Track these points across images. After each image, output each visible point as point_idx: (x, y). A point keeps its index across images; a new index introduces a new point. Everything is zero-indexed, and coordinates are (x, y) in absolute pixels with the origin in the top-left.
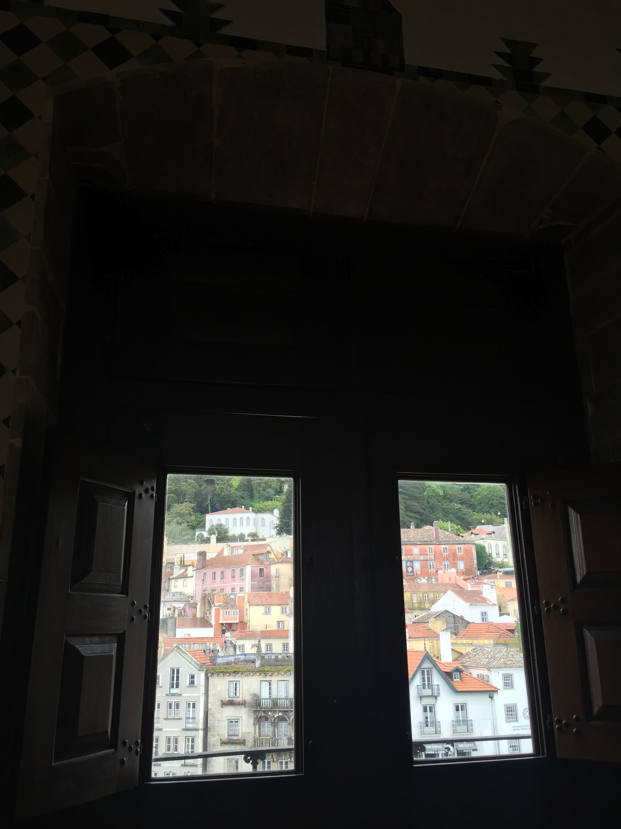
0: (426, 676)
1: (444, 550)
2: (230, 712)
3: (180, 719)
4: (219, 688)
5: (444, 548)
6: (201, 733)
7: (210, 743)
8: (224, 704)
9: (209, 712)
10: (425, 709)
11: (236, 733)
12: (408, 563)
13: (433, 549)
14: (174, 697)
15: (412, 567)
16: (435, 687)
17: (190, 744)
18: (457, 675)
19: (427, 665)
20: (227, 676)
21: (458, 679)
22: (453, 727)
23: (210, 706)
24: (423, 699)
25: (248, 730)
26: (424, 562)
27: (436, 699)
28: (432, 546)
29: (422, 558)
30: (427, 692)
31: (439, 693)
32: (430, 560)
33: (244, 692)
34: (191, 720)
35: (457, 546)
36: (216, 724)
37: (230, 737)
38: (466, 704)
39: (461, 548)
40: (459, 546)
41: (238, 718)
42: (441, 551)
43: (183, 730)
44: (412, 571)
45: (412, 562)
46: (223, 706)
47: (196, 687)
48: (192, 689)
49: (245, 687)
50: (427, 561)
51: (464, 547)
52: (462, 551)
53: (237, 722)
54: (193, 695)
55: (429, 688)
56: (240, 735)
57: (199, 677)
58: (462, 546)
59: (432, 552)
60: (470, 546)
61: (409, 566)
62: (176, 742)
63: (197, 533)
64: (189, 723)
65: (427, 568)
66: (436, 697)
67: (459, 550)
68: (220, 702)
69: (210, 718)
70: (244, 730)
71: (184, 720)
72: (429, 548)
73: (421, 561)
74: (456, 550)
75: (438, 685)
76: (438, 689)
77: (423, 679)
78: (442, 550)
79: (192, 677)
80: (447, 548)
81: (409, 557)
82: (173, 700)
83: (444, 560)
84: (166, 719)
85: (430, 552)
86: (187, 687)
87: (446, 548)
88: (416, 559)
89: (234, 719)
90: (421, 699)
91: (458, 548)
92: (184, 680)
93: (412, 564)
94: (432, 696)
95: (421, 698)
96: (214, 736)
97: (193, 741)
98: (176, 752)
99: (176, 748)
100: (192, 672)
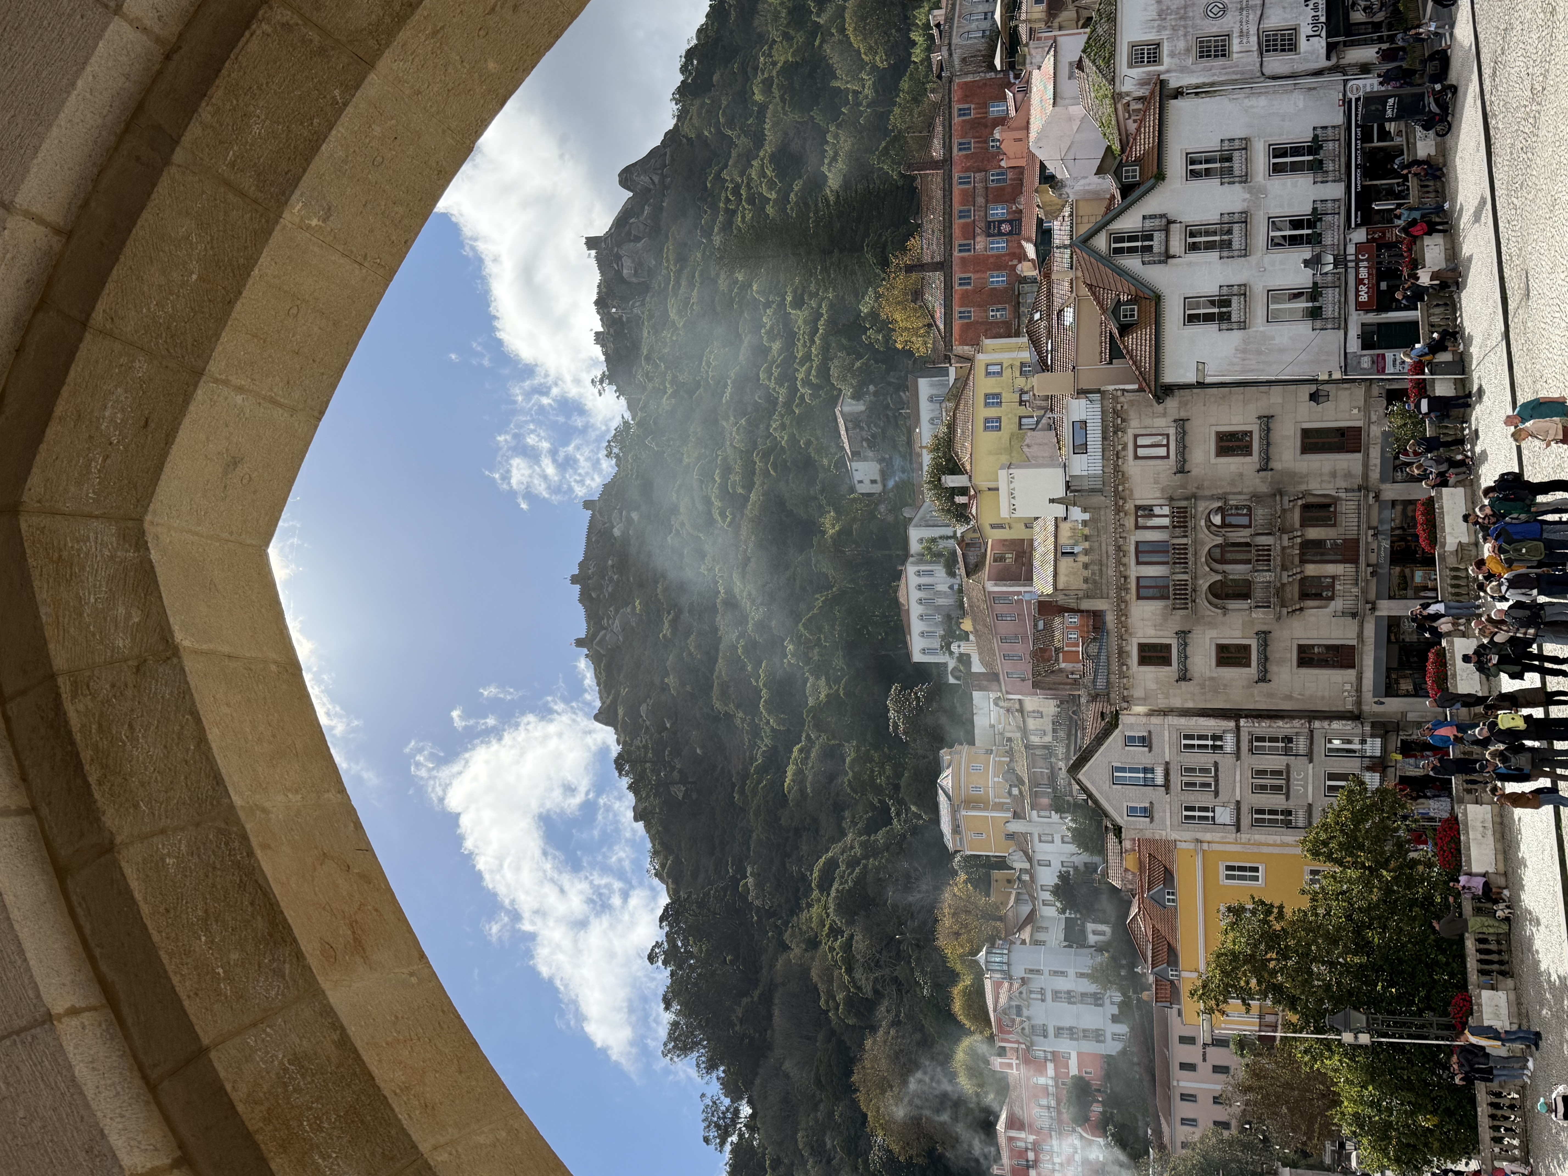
0: (1126, 245)
1: (965, 149)
2: (1200, 664)
3: (1216, 764)
4: (1153, 686)
5: (960, 149)
6: (1245, 723)
8: (1184, 677)
10: (1194, 247)
12: (991, 231)
13: (962, 175)
14: (1172, 778)
15: (1001, 222)
16: (1148, 224)
17: (1267, 744)
18: (1127, 171)
19: (1101, 242)
20: (1128, 669)
21: (1135, 171)
22: (1234, 183)
23: (1190, 705)
24: (1172, 252)
25: (1239, 625)
26: (991, 196)
27: (1174, 222)
28: (956, 176)
29: (980, 201)
30: (1157, 243)
31: (1162, 216)
32: (986, 180)
33: (1161, 633)
34: (1219, 743)
35: (956, 120)
36: (1226, 690)
38: (1187, 154)
39: (960, 110)
40: (955, 113)
41: (1214, 647)
42: (966, 156)
43: (1238, 758)
44: (1010, 222)
45: (990, 222)
46: (1188, 676)
47: (1150, 732)
48: (1154, 741)
49: (1151, 632)
50: (987, 188)
51: (959, 101)
52: (966, 106)
53: (1223, 647)
54: (1167, 738)
55: (1150, 238)
56: (1248, 641)
57: (1131, 726)
58: (956, 107)
59: (969, 177)
60: (955, 87)
61: (999, 229)
62: (1264, 772)
63: (952, 680)
64: (1224, 746)
65: (1002, 189)
66: (1170, 222)
67: (964, 115)
68: (1183, 683)
69: (1212, 706)
70: (1237, 632)
71: (1217, 757)
72: (960, 183)
73: (987, 202)
74: (964, 121)
75: (1144, 217)
76: (1153, 217)
77: (1131, 250)
78: (964, 153)
79: (1130, 741)
80: (960, 141)
81: (978, 231)
82: (1177, 777)
83: (987, 149)
84: (1216, 794)
85: (969, 183)
86: (1150, 751)
87: (960, 144)
88: (982, 214)
89: (1217, 655)
90: (1174, 257)
91: (960, 115)
92: (1138, 756)
93: (994, 222)
94: (1167, 230)
95: (1167, 256)
96: (1251, 695)
97: (1260, 739)
98: (1285, 773)
99: (1276, 773)
100: (1120, 742)
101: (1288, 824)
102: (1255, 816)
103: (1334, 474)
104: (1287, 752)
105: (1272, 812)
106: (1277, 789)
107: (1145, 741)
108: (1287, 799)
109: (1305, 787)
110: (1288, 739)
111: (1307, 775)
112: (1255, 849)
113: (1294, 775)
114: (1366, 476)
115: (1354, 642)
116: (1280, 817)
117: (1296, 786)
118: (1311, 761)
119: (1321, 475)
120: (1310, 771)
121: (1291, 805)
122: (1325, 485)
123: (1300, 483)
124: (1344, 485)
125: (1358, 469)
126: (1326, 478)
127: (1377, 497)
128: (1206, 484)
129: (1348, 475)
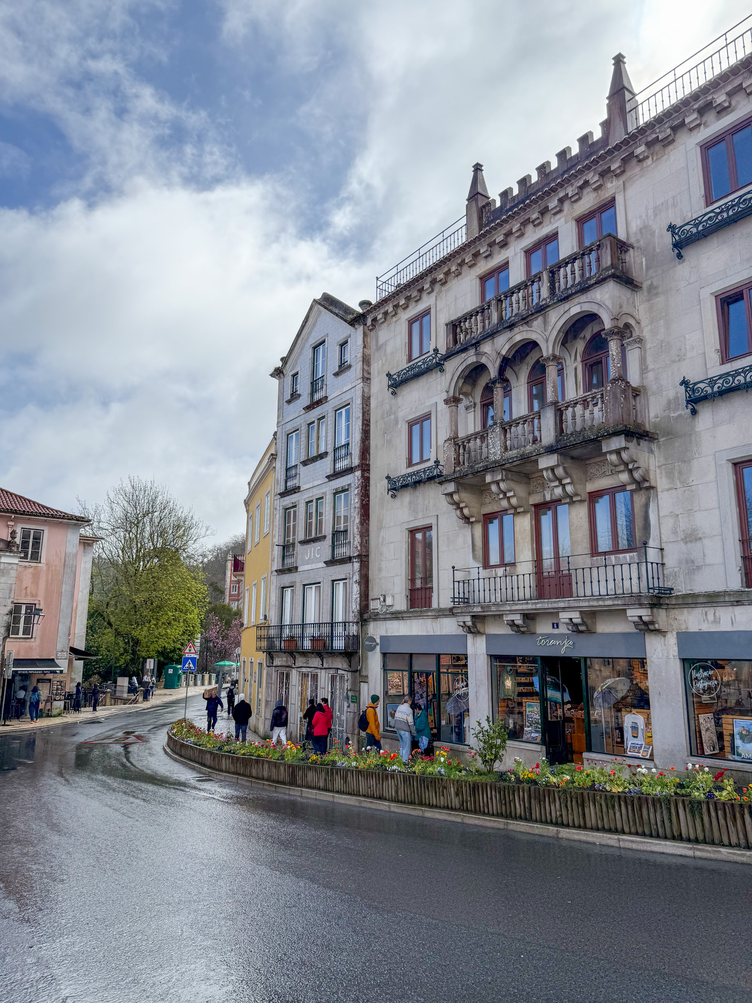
2: (412, 399)
3: (324, 454)
4: (388, 348)
6: (358, 476)
7: (374, 496)
8: (397, 384)
9: (372, 416)
14: (316, 410)
17: (341, 509)
23: (372, 405)
34: (342, 452)
36: (386, 444)
41: (426, 410)
43: (330, 478)
46: (396, 389)
47: (350, 367)
48: (342, 375)
64: (340, 458)
68: (391, 384)
69: (373, 432)
79: (343, 347)
84: (304, 462)
86: (336, 374)
89: (420, 418)
92: (332, 363)
98: (321, 535)
99: (320, 526)
100: (343, 337)
101: (288, 546)
102: (292, 511)
103: (692, 537)
105: (295, 529)
106: (310, 528)
107: (343, 366)
108: (302, 543)
109: (309, 561)
110: (347, 532)
111: (317, 561)
112: (272, 518)
113: (317, 546)
114: (691, 601)
115: (435, 605)
116: (291, 539)
117: (310, 551)
118: (327, 563)
119: (690, 512)
120: (321, 565)
121: (298, 547)
122: (667, 525)
123: (670, 475)
124: (671, 561)
125: (704, 583)
126: (683, 524)
127: (647, 627)
128: (660, 300)
129: (692, 567)
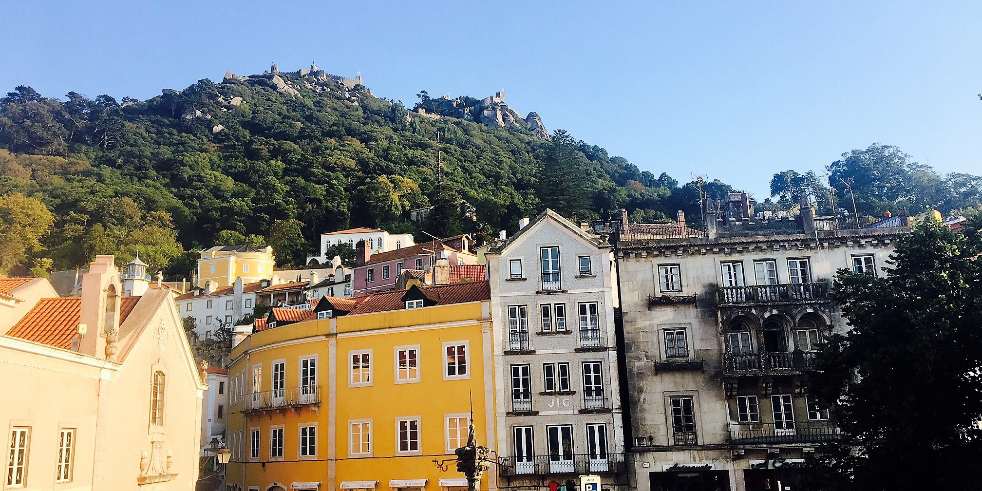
2: (666, 316)
3: (568, 332)
4: (640, 276)
6: (613, 355)
7: (631, 370)
9: (625, 318)
11: (681, 352)
14: (552, 296)
17: (593, 375)
20: (656, 256)
25: (705, 346)
33: (690, 283)
34: (589, 334)
36: (641, 338)
37: (671, 360)
41: (683, 326)
46: (652, 308)
48: (586, 280)
49: (692, 274)
53: (682, 333)
54: (590, 290)
56: (691, 354)
62: (565, 374)
64: (587, 338)
68: (646, 302)
69: (627, 328)
70: (698, 346)
71: (576, 334)
82: (553, 301)
89: (674, 329)
92: (570, 267)
96: (639, 359)
97: (597, 369)
98: (566, 389)
99: (565, 383)
100: (583, 252)
101: (516, 394)
102: (520, 368)
104: (588, 391)
105: (525, 382)
106: (550, 384)
107: (585, 273)
108: (541, 394)
109: (555, 408)
110: (599, 391)
111: (566, 409)
112: (487, 369)
113: (566, 398)
115: (700, 443)
116: (521, 389)
117: (554, 400)
118: (581, 412)
120: (571, 412)
121: (535, 397)
